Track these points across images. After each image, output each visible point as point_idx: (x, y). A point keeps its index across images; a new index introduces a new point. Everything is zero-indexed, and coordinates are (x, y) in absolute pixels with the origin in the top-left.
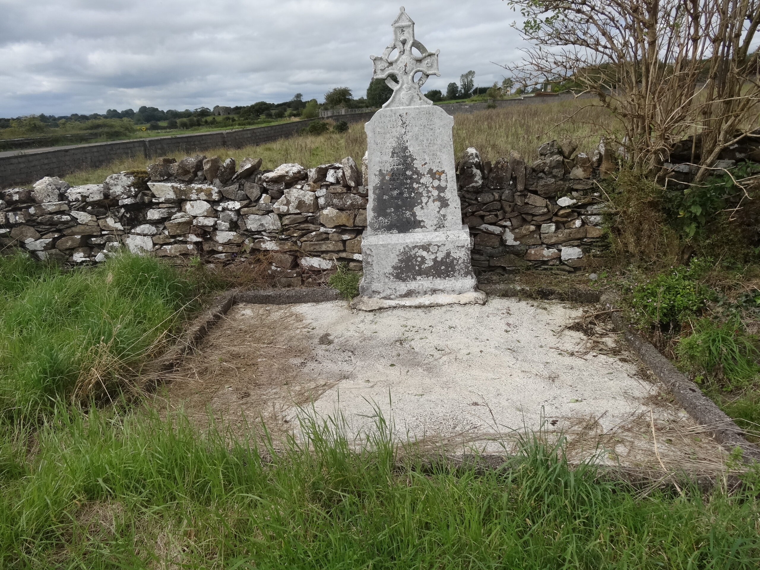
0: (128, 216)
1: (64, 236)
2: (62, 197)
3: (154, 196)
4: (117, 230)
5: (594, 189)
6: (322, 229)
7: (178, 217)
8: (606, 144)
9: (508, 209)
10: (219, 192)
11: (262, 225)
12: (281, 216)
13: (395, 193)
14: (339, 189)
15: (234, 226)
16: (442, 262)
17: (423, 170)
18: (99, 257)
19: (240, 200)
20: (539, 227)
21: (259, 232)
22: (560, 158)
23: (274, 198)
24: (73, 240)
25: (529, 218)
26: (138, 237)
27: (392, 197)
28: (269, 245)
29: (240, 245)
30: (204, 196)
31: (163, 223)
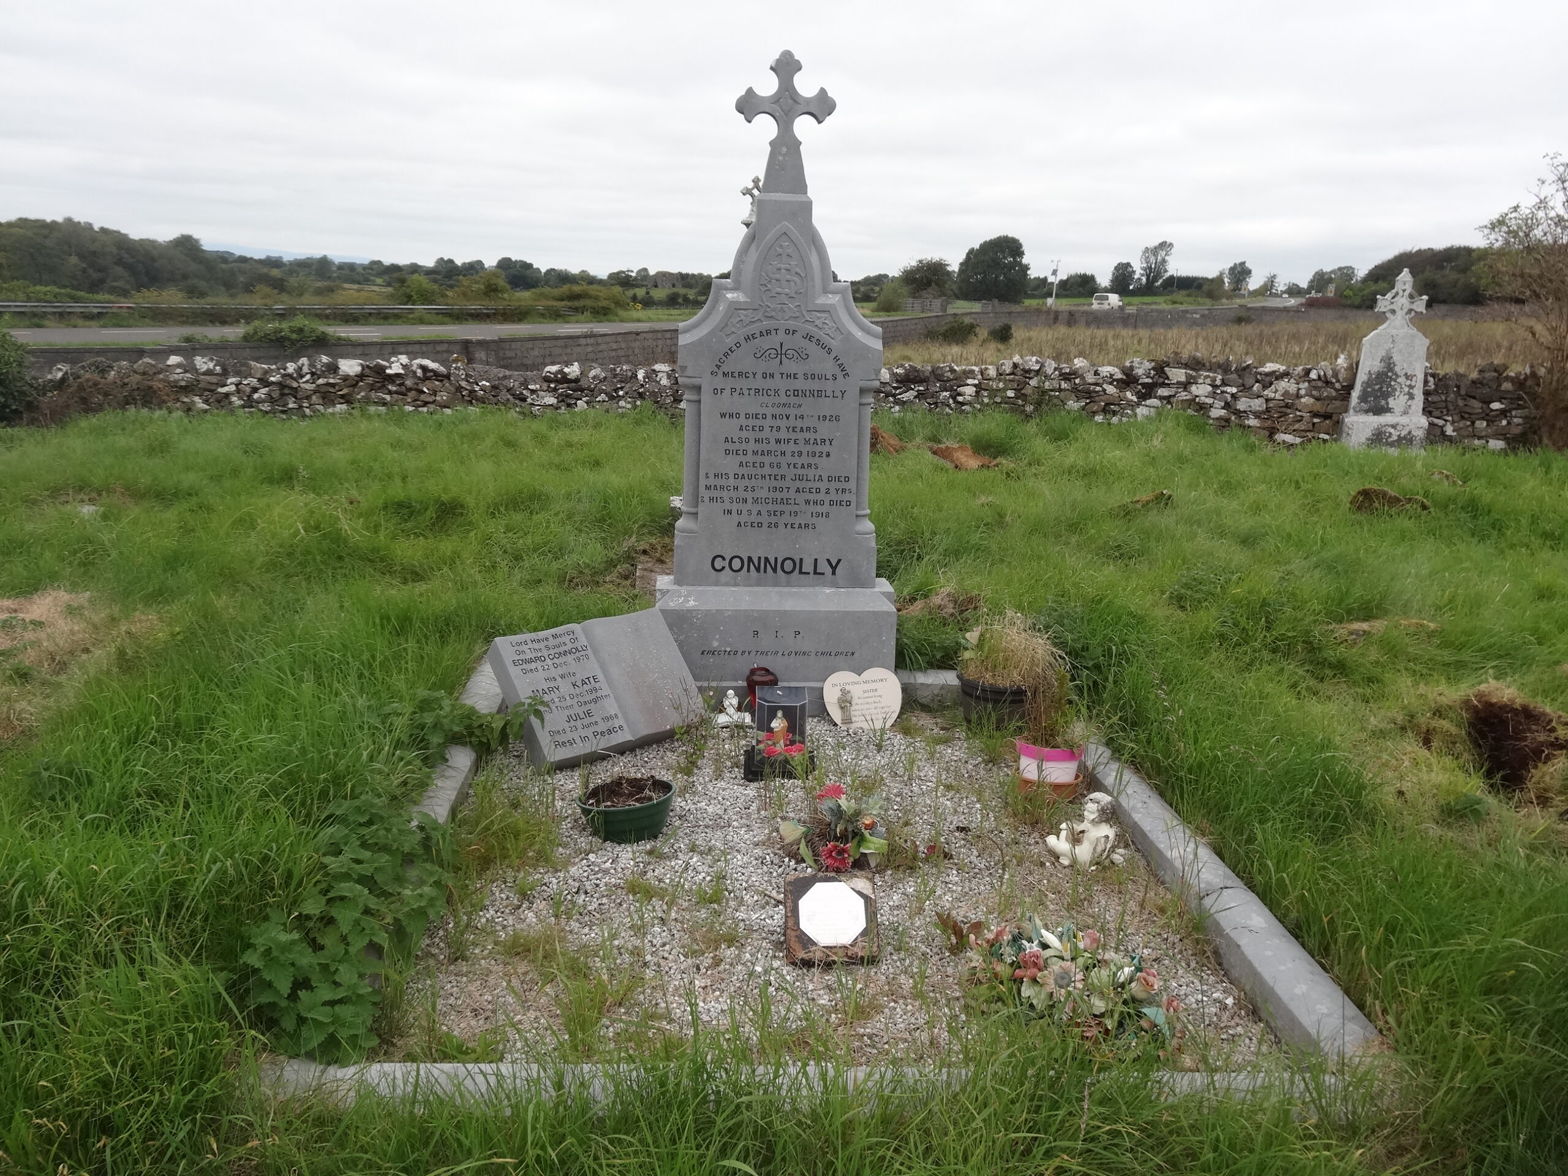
0: (1144, 391)
1: (1092, 402)
2: (1096, 373)
3: (1168, 378)
4: (1132, 401)
5: (1520, 398)
6: (1298, 413)
7: (1183, 395)
8: (1532, 367)
9: (1451, 407)
10: (1223, 380)
11: (1250, 406)
12: (1267, 400)
13: (1377, 387)
14: (1320, 384)
15: (1227, 406)
16: (1405, 438)
17: (1402, 373)
18: (1115, 420)
19: (1237, 387)
20: (1473, 423)
21: (1245, 412)
22: (1496, 374)
23: (1265, 387)
24: (1099, 406)
25: (1466, 416)
26: (1145, 408)
27: (1374, 390)
28: (1253, 422)
29: (1228, 420)
30: (1208, 381)
31: (1168, 399)
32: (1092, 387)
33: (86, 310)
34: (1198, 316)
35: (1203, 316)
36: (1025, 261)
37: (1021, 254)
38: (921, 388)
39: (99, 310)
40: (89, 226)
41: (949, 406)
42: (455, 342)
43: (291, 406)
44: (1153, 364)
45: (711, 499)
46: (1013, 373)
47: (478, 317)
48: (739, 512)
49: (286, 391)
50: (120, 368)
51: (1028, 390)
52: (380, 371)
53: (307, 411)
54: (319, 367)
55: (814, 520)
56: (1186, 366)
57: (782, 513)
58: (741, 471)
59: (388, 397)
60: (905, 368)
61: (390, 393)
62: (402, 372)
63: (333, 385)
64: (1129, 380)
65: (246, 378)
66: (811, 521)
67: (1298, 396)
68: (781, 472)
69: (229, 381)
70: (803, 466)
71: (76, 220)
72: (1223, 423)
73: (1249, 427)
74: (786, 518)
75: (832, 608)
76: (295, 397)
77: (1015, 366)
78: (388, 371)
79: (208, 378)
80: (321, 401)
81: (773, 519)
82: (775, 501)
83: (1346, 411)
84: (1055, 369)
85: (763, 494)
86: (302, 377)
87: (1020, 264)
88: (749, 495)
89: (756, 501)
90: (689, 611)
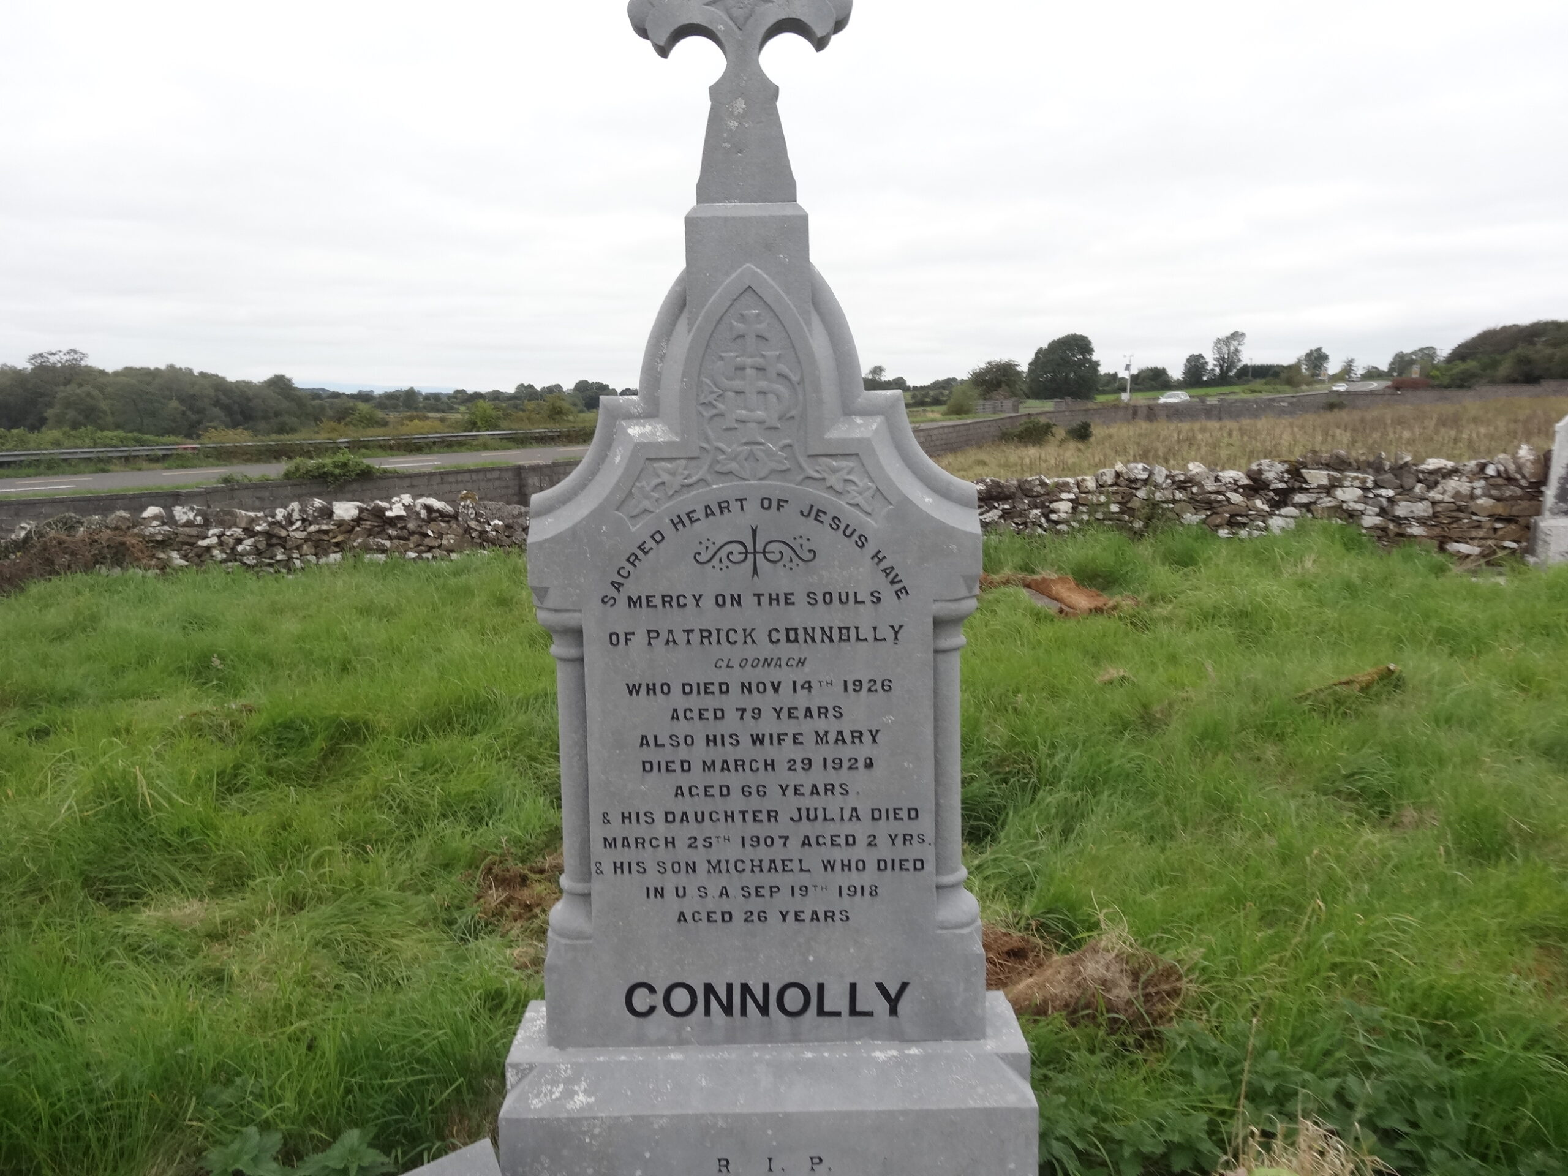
0: (1277, 498)
1: (1214, 513)
2: (1217, 479)
3: (1306, 482)
4: (1263, 510)
6: (1475, 518)
7: (1326, 501)
10: (1375, 481)
11: (1412, 512)
12: (1434, 503)
14: (1500, 481)
15: (1383, 512)
18: (1243, 533)
19: (1394, 489)
21: (1406, 518)
23: (1430, 488)
24: (1222, 518)
26: (1280, 518)
28: (1416, 530)
29: (1384, 530)
30: (1357, 483)
31: (1308, 507)
32: (1213, 497)
33: (153, 453)
34: (1285, 404)
35: (1291, 404)
36: (1095, 357)
37: (1090, 351)
38: (1007, 506)
39: (165, 452)
40: (190, 372)
41: (1041, 526)
42: (507, 469)
43: (279, 557)
44: (1286, 466)
45: (618, 867)
46: (1116, 484)
47: (542, 440)
48: (681, 893)
49: (274, 541)
50: (90, 523)
51: (1135, 504)
52: (379, 513)
53: (297, 563)
54: (311, 512)
55: (846, 902)
56: (1327, 466)
57: (774, 890)
58: (679, 806)
59: (388, 543)
60: (986, 484)
61: (390, 538)
62: (404, 513)
63: (326, 532)
64: (1257, 485)
65: (230, 528)
66: (837, 905)
67: (1472, 497)
68: (766, 805)
69: (211, 532)
70: (815, 790)
71: (178, 366)
72: (1380, 533)
73: (1415, 536)
74: (784, 901)
75: (892, 1103)
76: (284, 548)
77: (1118, 475)
78: (388, 514)
79: (187, 530)
80: (313, 551)
81: (755, 904)
82: (757, 866)
83: (1538, 512)
84: (1167, 477)
85: (732, 851)
86: (292, 523)
87: (1090, 361)
88: (699, 856)
89: (715, 867)
90: (571, 1120)
